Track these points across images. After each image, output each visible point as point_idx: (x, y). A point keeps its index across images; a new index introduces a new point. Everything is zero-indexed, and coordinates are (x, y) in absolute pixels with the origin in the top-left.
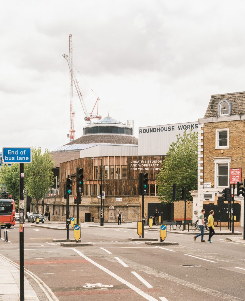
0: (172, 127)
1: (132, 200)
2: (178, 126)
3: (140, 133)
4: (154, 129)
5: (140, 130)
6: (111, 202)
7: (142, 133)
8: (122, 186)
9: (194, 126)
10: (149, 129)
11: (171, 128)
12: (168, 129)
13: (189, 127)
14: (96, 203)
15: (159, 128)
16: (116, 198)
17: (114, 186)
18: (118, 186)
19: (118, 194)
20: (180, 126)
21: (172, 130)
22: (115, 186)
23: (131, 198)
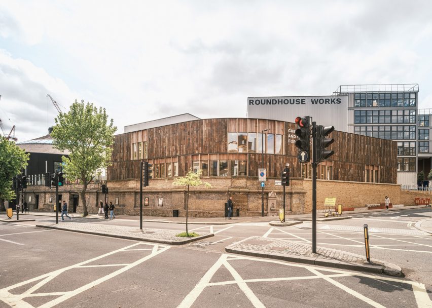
0: (302, 100)
1: (295, 184)
2: (312, 100)
3: (250, 104)
4: (273, 100)
5: (250, 101)
6: (269, 186)
7: (253, 104)
8: (278, 164)
9: (335, 101)
10: (265, 100)
11: (300, 101)
12: (295, 102)
13: (328, 102)
14: (241, 188)
15: (282, 100)
16: (276, 181)
17: (266, 163)
18: (272, 164)
19: (273, 175)
20: (315, 100)
21: (302, 103)
22: (268, 164)
23: (295, 181)
